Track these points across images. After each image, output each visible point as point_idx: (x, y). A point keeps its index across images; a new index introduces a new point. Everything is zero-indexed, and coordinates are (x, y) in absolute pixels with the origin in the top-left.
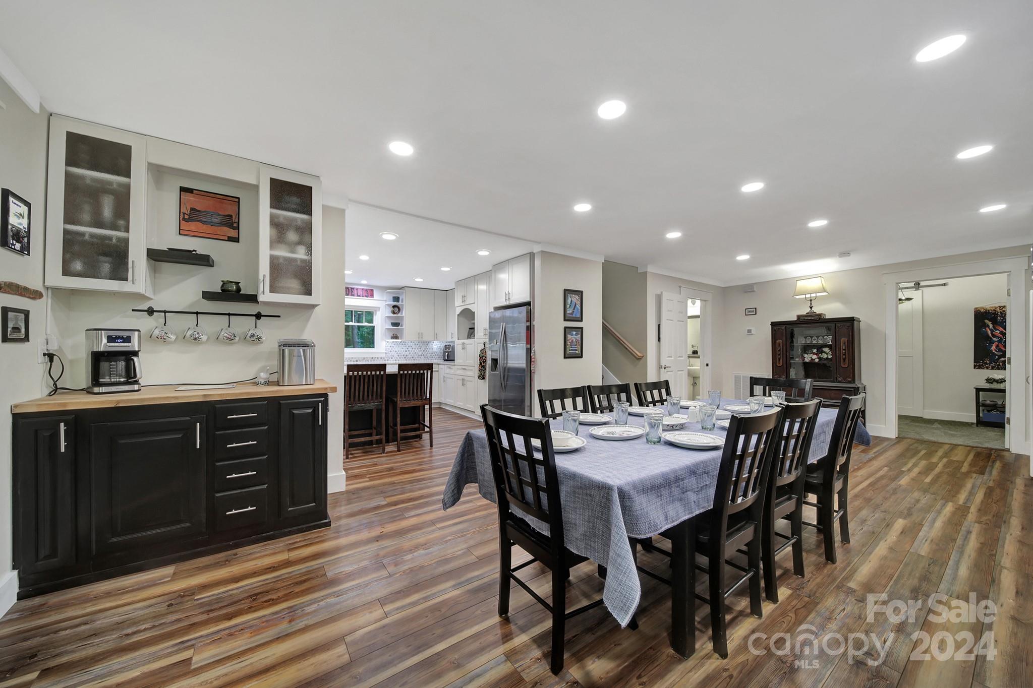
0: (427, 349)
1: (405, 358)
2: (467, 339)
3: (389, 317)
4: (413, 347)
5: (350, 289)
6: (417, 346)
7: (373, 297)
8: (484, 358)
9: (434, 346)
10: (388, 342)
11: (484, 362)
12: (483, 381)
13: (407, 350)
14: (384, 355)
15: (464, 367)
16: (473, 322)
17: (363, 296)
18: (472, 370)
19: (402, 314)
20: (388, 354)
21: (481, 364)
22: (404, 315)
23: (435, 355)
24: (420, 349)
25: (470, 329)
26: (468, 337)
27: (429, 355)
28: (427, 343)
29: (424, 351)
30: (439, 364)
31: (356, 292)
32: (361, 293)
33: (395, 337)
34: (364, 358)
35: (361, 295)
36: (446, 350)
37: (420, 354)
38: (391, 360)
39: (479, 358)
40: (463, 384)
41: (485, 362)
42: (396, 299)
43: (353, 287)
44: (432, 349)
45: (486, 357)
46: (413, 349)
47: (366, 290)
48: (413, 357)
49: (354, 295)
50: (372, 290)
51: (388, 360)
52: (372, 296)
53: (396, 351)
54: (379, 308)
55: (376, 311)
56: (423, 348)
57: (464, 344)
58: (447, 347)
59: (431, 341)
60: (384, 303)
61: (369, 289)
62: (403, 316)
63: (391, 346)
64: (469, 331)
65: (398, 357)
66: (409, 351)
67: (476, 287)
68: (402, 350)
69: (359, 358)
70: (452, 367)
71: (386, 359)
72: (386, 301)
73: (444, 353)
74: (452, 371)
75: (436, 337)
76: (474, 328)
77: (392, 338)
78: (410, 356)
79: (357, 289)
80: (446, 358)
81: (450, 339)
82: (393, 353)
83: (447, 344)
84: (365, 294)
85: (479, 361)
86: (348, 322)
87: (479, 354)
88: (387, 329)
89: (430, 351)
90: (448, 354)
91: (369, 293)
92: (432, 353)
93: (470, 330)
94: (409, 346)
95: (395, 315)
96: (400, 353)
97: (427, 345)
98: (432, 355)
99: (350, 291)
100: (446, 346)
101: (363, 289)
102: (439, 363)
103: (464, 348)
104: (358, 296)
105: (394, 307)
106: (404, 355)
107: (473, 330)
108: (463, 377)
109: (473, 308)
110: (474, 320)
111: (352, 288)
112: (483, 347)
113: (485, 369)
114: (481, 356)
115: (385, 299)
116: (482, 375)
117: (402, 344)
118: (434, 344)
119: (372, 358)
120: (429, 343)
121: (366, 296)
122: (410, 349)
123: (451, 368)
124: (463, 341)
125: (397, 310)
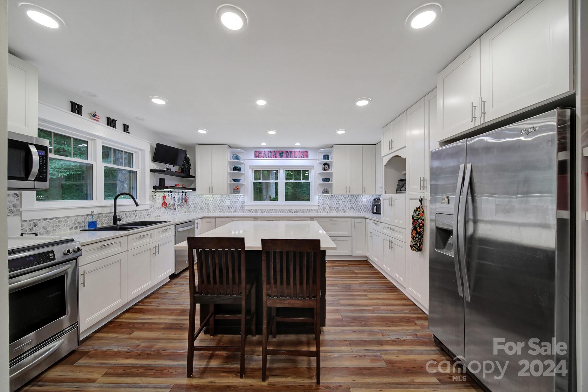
0: (357, 202)
1: (336, 210)
2: (397, 193)
3: (320, 174)
4: (343, 200)
5: (289, 152)
6: (347, 199)
7: (308, 158)
8: (420, 221)
9: (364, 200)
10: (320, 196)
11: (420, 227)
12: (418, 253)
13: (338, 203)
14: (317, 208)
15: (392, 227)
16: (404, 173)
17: (299, 158)
18: (402, 233)
19: (332, 171)
20: (320, 207)
21: (415, 229)
22: (333, 171)
23: (365, 208)
24: (350, 201)
25: (400, 180)
26: (397, 190)
27: (358, 208)
28: (356, 196)
29: (353, 204)
30: (366, 218)
31: (294, 155)
32: (298, 155)
33: (326, 192)
34: (301, 210)
35: (298, 157)
36: (375, 203)
37: (350, 206)
38: (324, 211)
39: (412, 221)
40: (391, 247)
41: (422, 226)
42: (327, 157)
43: (291, 150)
44: (362, 202)
45: (423, 220)
46: (342, 202)
47: (302, 152)
48: (343, 210)
49: (292, 157)
50: (307, 152)
51: (320, 212)
52: (307, 156)
53: (327, 204)
54: (313, 166)
55: (311, 169)
56: (352, 201)
57: (391, 199)
58: (376, 200)
59: (360, 195)
60: (317, 162)
61: (304, 151)
62: (332, 173)
63: (323, 200)
64: (399, 184)
65: (330, 209)
66: (339, 204)
67: (408, 133)
68: (333, 203)
69: (296, 210)
70: (378, 223)
71: (319, 211)
72: (318, 160)
73: (373, 206)
74: (378, 228)
75: (364, 190)
76: (404, 180)
77: (323, 192)
78: (340, 209)
79: (295, 152)
80: (375, 211)
81: (378, 193)
82: (325, 206)
83: (376, 198)
84: (301, 155)
85: (411, 225)
86: (289, 179)
87: (412, 214)
88: (319, 184)
89: (360, 204)
90: (377, 208)
91: (305, 154)
92: (362, 206)
93: (401, 182)
94: (339, 200)
95: (325, 172)
96: (331, 206)
97: (357, 198)
98: (362, 207)
99: (289, 153)
100: (374, 199)
101: (299, 152)
102: (366, 216)
103: (391, 204)
104: (295, 157)
105: (325, 164)
106: (335, 208)
107: (403, 182)
108: (391, 239)
109: (402, 154)
110: (405, 170)
111: (291, 152)
112: (418, 205)
113: (422, 237)
114: (416, 217)
115: (318, 158)
116: (416, 244)
117: (333, 198)
118: (363, 197)
119: (307, 210)
120: (358, 196)
121: (302, 157)
122: (340, 202)
123: (377, 225)
124: (390, 195)
125: (328, 166)
